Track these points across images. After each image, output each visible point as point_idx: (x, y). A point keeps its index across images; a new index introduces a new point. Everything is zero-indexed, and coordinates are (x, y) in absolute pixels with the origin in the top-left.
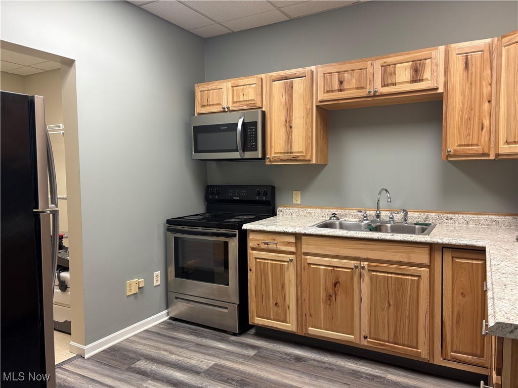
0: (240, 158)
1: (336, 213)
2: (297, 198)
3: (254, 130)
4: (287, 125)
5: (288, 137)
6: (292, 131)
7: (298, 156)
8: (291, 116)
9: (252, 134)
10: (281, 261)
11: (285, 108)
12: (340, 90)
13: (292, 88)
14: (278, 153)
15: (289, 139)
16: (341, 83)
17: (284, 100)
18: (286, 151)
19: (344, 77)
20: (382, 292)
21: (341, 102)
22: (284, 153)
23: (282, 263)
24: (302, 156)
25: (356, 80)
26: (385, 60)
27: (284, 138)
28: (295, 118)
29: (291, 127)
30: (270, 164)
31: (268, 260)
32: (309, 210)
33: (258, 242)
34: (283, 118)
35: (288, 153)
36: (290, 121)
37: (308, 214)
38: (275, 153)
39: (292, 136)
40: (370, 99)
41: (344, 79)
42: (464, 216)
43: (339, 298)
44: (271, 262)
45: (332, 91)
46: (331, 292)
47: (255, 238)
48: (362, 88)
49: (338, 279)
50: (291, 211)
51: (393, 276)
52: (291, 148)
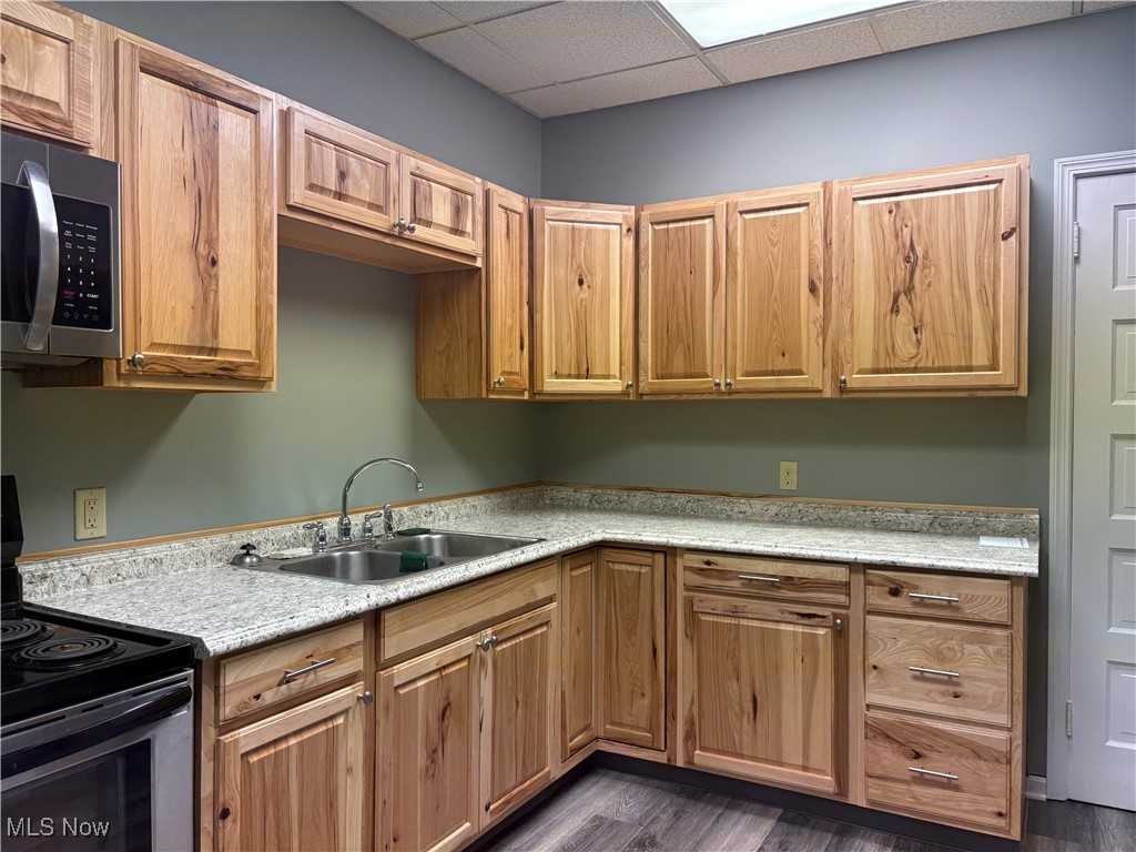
0: (22, 349)
2: (95, 518)
3: (91, 238)
4: (202, 250)
5: (205, 293)
6: (217, 276)
7: (238, 366)
8: (213, 225)
11: (192, 190)
12: (340, 196)
13: (216, 128)
14: (165, 346)
15: (206, 300)
16: (342, 176)
17: (189, 160)
18: (197, 343)
19: (347, 163)
20: (510, 684)
21: (336, 226)
22: (189, 349)
23: (330, 725)
24: (251, 365)
25: (370, 184)
26: (421, 163)
27: (190, 297)
28: (228, 234)
29: (214, 263)
33: (254, 690)
34: (184, 225)
35: (200, 350)
36: (212, 242)
38: (153, 346)
39: (216, 292)
41: (348, 170)
43: (448, 745)
45: (323, 190)
46: (435, 736)
47: (245, 676)
49: (447, 698)
51: (522, 639)
52: (215, 334)
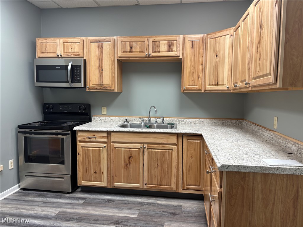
0: (70, 86)
1: (127, 119)
2: (104, 111)
3: (79, 70)
4: (100, 68)
5: (101, 75)
6: (103, 72)
7: (107, 87)
8: (102, 64)
9: (78, 73)
10: (98, 148)
11: (98, 59)
12: (131, 52)
13: (103, 47)
14: (94, 85)
15: (101, 77)
16: (131, 48)
17: (98, 54)
18: (99, 84)
19: (132, 45)
20: (154, 159)
21: (131, 58)
22: (98, 85)
23: (99, 149)
24: (109, 87)
25: (139, 47)
26: (154, 38)
27: (98, 76)
28: (105, 65)
29: (102, 70)
30: (89, 91)
31: (90, 147)
32: (112, 118)
33: (84, 138)
34: (97, 65)
35: (100, 85)
36: (102, 67)
37: (111, 120)
38: (92, 85)
39: (103, 75)
40: (146, 58)
41: (133, 46)
42: (189, 119)
43: (132, 165)
44: (92, 148)
45: (126, 52)
46: (127, 162)
47: (82, 135)
48: (142, 52)
49: (131, 155)
50: (101, 119)
51: (160, 150)
52: (102, 82)
